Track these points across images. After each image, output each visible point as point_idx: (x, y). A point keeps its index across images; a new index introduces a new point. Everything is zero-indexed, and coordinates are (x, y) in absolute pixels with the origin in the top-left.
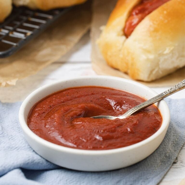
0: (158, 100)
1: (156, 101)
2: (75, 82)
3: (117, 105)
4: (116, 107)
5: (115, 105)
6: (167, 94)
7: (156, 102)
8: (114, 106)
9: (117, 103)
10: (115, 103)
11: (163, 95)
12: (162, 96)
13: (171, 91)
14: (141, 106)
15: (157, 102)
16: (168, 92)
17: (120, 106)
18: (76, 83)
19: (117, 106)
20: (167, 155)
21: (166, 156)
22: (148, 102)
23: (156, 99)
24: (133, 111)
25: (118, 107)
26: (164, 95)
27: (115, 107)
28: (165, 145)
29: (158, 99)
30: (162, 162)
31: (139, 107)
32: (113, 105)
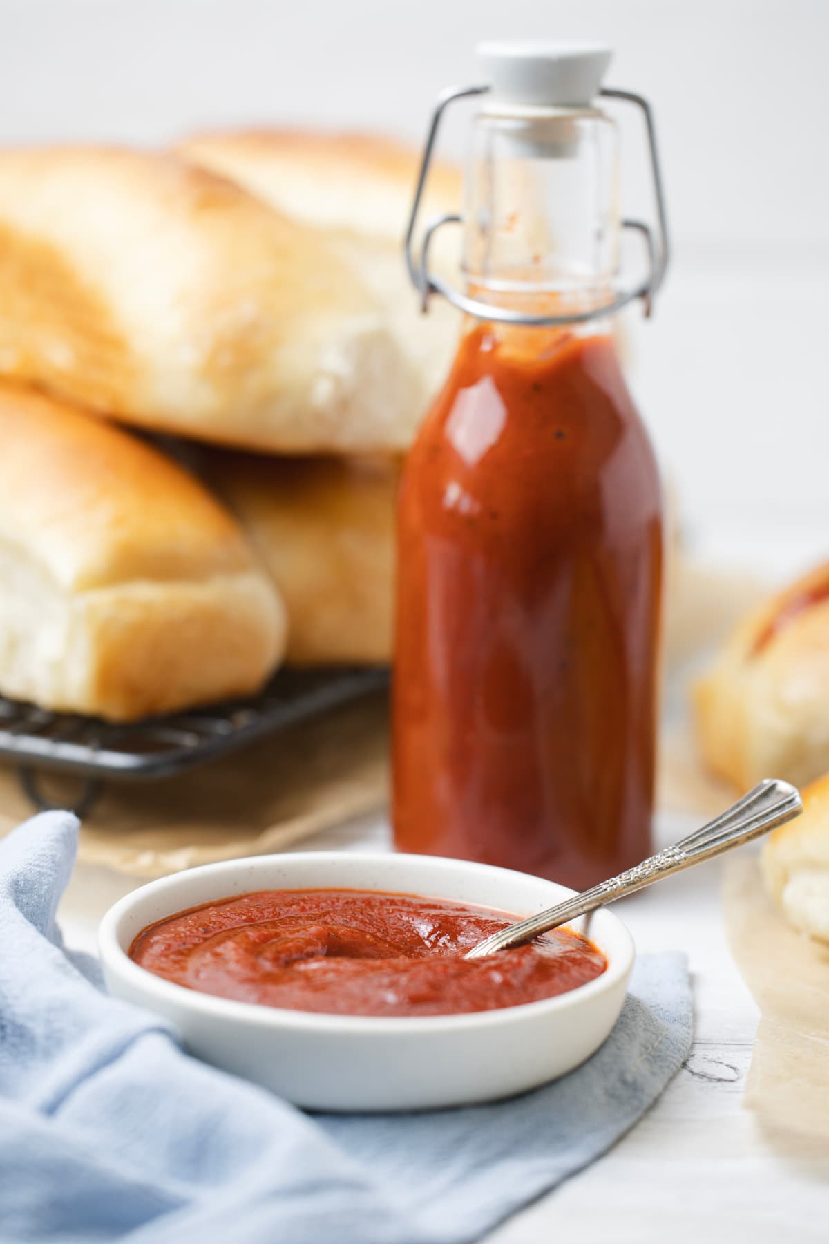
0: (586, 908)
1: (581, 910)
2: (279, 871)
3: (438, 932)
4: (437, 940)
5: (431, 934)
6: (614, 887)
7: (579, 915)
8: (428, 937)
9: (440, 927)
10: (430, 928)
11: (602, 892)
12: (598, 894)
13: (630, 879)
14: (527, 924)
15: (583, 913)
16: (619, 883)
17: (448, 938)
18: (285, 875)
19: (440, 936)
20: (629, 1077)
21: (624, 1082)
22: (551, 914)
23: (580, 904)
24: (499, 940)
25: (443, 940)
26: (606, 890)
27: (431, 942)
28: (619, 1049)
29: (584, 905)
30: (611, 1094)
31: (521, 929)
32: (426, 935)
